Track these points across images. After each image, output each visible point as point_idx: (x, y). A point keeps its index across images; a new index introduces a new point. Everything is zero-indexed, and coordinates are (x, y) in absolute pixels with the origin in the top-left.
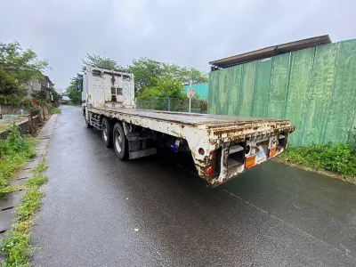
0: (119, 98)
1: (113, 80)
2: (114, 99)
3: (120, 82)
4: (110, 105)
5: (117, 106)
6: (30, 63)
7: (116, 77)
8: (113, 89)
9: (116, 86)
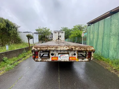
0: (60, 38)
1: (59, 34)
2: (59, 39)
3: (60, 34)
4: (58, 40)
5: (60, 40)
6: (49, 31)
7: (59, 33)
8: (59, 36)
9: (59, 35)
